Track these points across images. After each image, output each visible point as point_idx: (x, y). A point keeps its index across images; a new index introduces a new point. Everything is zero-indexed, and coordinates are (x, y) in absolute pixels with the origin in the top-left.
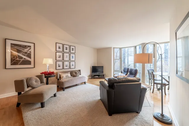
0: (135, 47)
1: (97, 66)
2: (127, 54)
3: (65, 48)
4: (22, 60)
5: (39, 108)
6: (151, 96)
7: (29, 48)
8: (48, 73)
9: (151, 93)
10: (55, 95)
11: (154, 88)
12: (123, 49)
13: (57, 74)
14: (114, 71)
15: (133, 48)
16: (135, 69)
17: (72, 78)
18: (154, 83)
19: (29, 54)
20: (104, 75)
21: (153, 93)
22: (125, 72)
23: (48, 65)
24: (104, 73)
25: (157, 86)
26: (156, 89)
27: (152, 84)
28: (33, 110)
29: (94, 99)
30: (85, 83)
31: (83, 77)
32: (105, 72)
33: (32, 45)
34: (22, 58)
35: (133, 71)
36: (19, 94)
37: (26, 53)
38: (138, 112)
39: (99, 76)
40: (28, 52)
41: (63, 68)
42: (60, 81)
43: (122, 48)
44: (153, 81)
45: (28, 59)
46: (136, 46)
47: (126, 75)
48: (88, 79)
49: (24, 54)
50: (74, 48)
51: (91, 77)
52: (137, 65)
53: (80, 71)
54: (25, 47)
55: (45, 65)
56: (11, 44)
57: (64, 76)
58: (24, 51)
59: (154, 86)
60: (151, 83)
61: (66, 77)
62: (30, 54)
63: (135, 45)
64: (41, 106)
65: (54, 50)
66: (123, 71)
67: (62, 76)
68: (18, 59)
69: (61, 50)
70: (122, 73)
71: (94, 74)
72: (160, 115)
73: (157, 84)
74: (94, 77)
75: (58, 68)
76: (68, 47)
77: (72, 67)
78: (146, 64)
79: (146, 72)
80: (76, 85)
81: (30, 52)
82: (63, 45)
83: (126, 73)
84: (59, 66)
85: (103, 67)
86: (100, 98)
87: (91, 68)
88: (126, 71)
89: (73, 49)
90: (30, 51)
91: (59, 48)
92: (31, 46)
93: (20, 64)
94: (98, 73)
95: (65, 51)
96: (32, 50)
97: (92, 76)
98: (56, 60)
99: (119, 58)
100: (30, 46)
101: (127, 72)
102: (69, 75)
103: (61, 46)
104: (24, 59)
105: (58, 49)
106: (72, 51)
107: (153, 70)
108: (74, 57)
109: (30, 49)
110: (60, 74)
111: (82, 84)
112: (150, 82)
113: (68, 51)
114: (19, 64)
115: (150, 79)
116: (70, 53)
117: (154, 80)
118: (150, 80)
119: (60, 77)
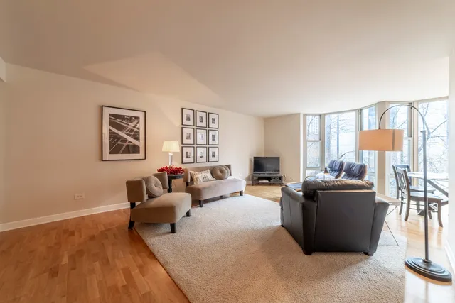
0: (360, 112)
1: (263, 156)
2: (336, 126)
3: (198, 119)
4: (125, 144)
5: (168, 233)
6: (401, 227)
7: (136, 121)
8: (173, 171)
9: (401, 220)
10: (188, 214)
11: (409, 208)
12: (327, 116)
13: (186, 171)
14: (306, 168)
15: (354, 113)
16: (360, 163)
17: (215, 182)
18: (410, 198)
19: (136, 132)
20: (280, 178)
21: (406, 219)
22: (332, 171)
23: (170, 154)
24: (281, 174)
25: (418, 205)
26: (414, 212)
27: (405, 201)
28: (158, 235)
29: (269, 225)
30: (241, 193)
31: (235, 181)
32: (285, 170)
33: (141, 115)
34: (125, 140)
35: (355, 170)
36: (133, 205)
37: (132, 131)
38: (370, 253)
39: (269, 179)
40: (135, 129)
41: (195, 161)
42: (193, 186)
43: (325, 114)
44: (406, 192)
45: (135, 142)
46: (361, 110)
47: (337, 177)
48: (247, 185)
49: (128, 133)
50: (215, 117)
51: (251, 182)
52: (366, 154)
53: (229, 166)
54: (130, 119)
55: (167, 153)
56: (110, 115)
57: (199, 176)
58: (129, 127)
59: (409, 204)
60: (402, 198)
61: (202, 179)
62: (139, 132)
63: (359, 107)
64: (170, 230)
65: (178, 124)
66: (328, 169)
67: (195, 178)
68: (119, 142)
69: (191, 122)
70: (326, 172)
71: (258, 175)
72: (421, 261)
73: (418, 199)
74: (257, 182)
75: (185, 160)
76: (204, 115)
77: (212, 159)
78: (387, 153)
79: (389, 171)
80: (222, 198)
81: (138, 129)
82: (195, 112)
83: (336, 174)
84: (187, 157)
85: (278, 159)
86: (279, 223)
87: (251, 161)
88: (337, 168)
89: (213, 119)
90: (137, 126)
91: (188, 118)
92: (139, 118)
93: (124, 152)
94: (266, 174)
95: (199, 124)
96: (141, 125)
97: (255, 178)
98: (182, 144)
99: (318, 138)
100: (137, 118)
101: (340, 170)
102: (209, 175)
103: (191, 113)
104: (130, 142)
105: (185, 122)
106: (211, 125)
107: (408, 167)
108: (216, 138)
109: (138, 123)
110: (192, 172)
111: (233, 195)
112: (400, 196)
113: (204, 124)
114: (121, 151)
115: (399, 189)
116: (208, 129)
117: (409, 191)
118: (400, 192)
119: (192, 180)
